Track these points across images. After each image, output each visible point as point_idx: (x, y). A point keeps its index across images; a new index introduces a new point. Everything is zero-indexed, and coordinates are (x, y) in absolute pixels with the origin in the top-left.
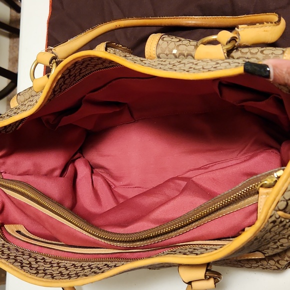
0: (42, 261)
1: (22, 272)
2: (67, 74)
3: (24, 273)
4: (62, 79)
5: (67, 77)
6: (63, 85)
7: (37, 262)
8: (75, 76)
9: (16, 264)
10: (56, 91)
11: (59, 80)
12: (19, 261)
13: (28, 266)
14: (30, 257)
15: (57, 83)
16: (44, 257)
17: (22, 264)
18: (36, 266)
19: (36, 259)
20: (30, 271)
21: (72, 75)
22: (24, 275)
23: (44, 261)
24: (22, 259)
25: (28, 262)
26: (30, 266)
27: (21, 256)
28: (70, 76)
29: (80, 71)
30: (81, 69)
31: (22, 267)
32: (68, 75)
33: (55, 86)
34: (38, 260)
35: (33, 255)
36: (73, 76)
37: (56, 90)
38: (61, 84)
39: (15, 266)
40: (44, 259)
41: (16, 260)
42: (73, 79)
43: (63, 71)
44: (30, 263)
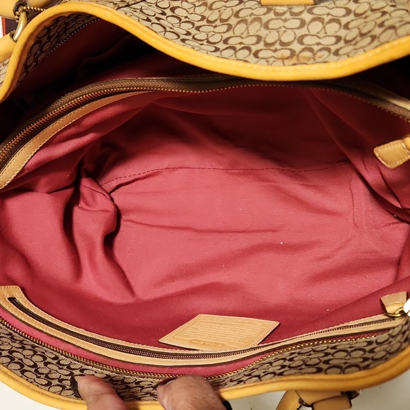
0: (55, 362)
1: (23, 381)
2: (45, 35)
3: (27, 383)
4: (37, 46)
5: (45, 40)
6: (40, 55)
7: (46, 364)
8: (58, 36)
9: (14, 366)
10: (30, 66)
11: (32, 48)
12: (16, 360)
13: (33, 370)
14: (35, 353)
15: (30, 52)
16: (57, 354)
17: (22, 366)
18: (45, 371)
19: (45, 358)
20: (37, 380)
21: (52, 37)
22: (28, 387)
23: (58, 363)
24: (22, 357)
25: (32, 364)
26: (36, 371)
27: (20, 350)
28: (49, 38)
29: (66, 26)
30: (67, 24)
31: (23, 372)
32: (46, 37)
33: (27, 59)
34: (48, 360)
35: (39, 350)
36: (54, 37)
37: (28, 64)
38: (36, 53)
39: (11, 370)
40: (56, 358)
41: (12, 359)
42: (55, 41)
43: (37, 32)
44: (35, 365)
